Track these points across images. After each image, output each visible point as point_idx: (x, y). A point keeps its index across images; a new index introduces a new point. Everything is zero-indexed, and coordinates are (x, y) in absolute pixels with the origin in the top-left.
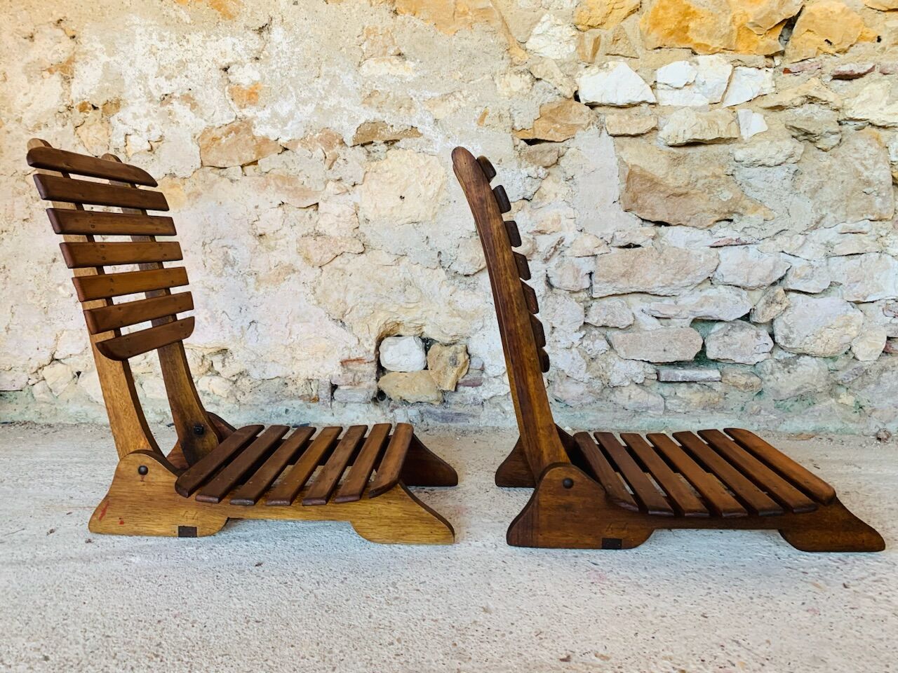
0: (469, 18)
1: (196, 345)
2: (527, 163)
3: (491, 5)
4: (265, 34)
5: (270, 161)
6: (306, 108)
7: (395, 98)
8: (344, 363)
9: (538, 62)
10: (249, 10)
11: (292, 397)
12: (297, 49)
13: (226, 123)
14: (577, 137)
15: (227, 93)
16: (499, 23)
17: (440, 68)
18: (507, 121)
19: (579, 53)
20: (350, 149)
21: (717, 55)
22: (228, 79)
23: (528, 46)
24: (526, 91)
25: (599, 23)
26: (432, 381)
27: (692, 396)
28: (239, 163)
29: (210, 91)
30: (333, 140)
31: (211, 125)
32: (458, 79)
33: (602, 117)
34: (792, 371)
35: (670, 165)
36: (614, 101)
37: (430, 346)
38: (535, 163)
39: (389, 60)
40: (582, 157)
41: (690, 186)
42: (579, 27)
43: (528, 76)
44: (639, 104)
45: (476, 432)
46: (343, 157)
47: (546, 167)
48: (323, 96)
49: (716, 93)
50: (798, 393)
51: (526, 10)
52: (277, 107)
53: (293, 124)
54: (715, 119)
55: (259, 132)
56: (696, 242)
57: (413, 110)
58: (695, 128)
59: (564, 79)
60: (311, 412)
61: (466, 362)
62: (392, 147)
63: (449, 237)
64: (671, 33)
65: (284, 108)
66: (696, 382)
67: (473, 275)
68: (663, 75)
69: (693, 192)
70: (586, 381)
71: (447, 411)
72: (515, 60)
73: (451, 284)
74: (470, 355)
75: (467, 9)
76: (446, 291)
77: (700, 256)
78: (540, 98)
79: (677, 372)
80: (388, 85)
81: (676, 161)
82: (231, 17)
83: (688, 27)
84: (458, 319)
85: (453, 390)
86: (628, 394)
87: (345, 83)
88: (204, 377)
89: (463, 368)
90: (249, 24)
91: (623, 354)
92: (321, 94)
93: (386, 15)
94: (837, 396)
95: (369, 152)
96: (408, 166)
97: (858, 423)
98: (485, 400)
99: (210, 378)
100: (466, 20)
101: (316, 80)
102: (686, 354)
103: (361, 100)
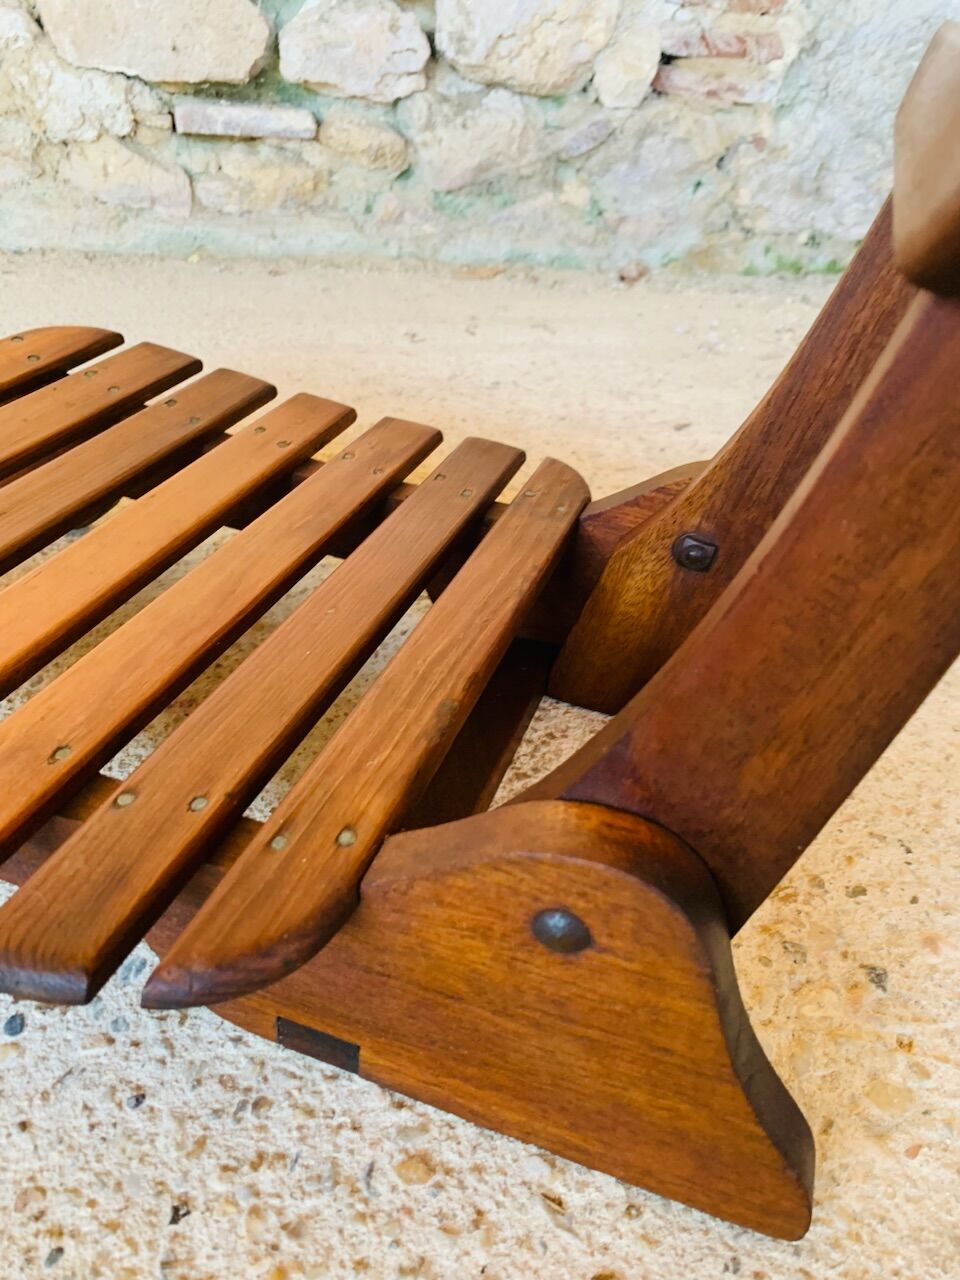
27: (257, 175)
34: (469, 123)
50: (483, 177)
66: (261, 139)
79: (211, 111)
86: (100, 162)
91: (71, 56)
94: (557, 186)
97: (593, 245)
102: (228, 65)
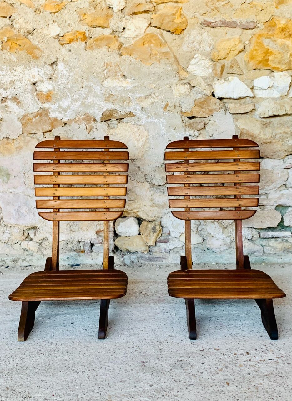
0: (158, 57)
1: (20, 225)
2: (189, 129)
3: (169, 50)
4: (54, 66)
5: (58, 130)
6: (76, 104)
7: (122, 98)
8: (97, 232)
9: (193, 78)
10: (46, 54)
11: (71, 250)
12: (71, 74)
13: (35, 111)
14: (214, 115)
15: (35, 96)
16: (173, 59)
17: (144, 83)
18: (179, 109)
19: (214, 73)
20: (99, 123)
21: (284, 72)
22: (36, 89)
23: (188, 70)
24: (187, 93)
25: (224, 58)
26: (143, 240)
27: (277, 245)
28: (41, 131)
29: (27, 96)
30: (91, 119)
31: (28, 112)
32: (153, 88)
33: (226, 105)
35: (262, 128)
36: (232, 97)
37: (141, 222)
38: (193, 129)
39: (118, 79)
40: (217, 125)
41: (272, 138)
42: (214, 60)
43: (189, 85)
44: (245, 97)
45: (166, 266)
46: (95, 128)
47: (199, 130)
48: (85, 97)
49: (284, 91)
51: (186, 52)
52: (61, 103)
53: (70, 112)
54: (284, 104)
55: (52, 115)
56: (277, 166)
57: (131, 103)
58: (274, 109)
59: (207, 87)
60: (80, 258)
61: (160, 230)
62: (120, 122)
63: (150, 166)
64: (260, 62)
65: (65, 103)
66: (279, 238)
67: (163, 185)
68: (257, 83)
69: (274, 141)
70: (222, 238)
71: (151, 256)
72: (182, 77)
73: (152, 190)
74: (162, 227)
75: (157, 52)
76: (149, 193)
77: (278, 174)
78: (195, 96)
79: (269, 233)
80: (118, 91)
81: (265, 125)
82: (37, 58)
83: (268, 59)
84: (156, 208)
85: (154, 245)
87: (96, 90)
88: (24, 241)
89: (159, 233)
90: (46, 61)
92: (84, 96)
93: (117, 56)
95: (108, 124)
96: (129, 132)
98: (171, 250)
99: (27, 242)
100: (156, 58)
101: (81, 89)
102: (273, 224)
103: (104, 99)
